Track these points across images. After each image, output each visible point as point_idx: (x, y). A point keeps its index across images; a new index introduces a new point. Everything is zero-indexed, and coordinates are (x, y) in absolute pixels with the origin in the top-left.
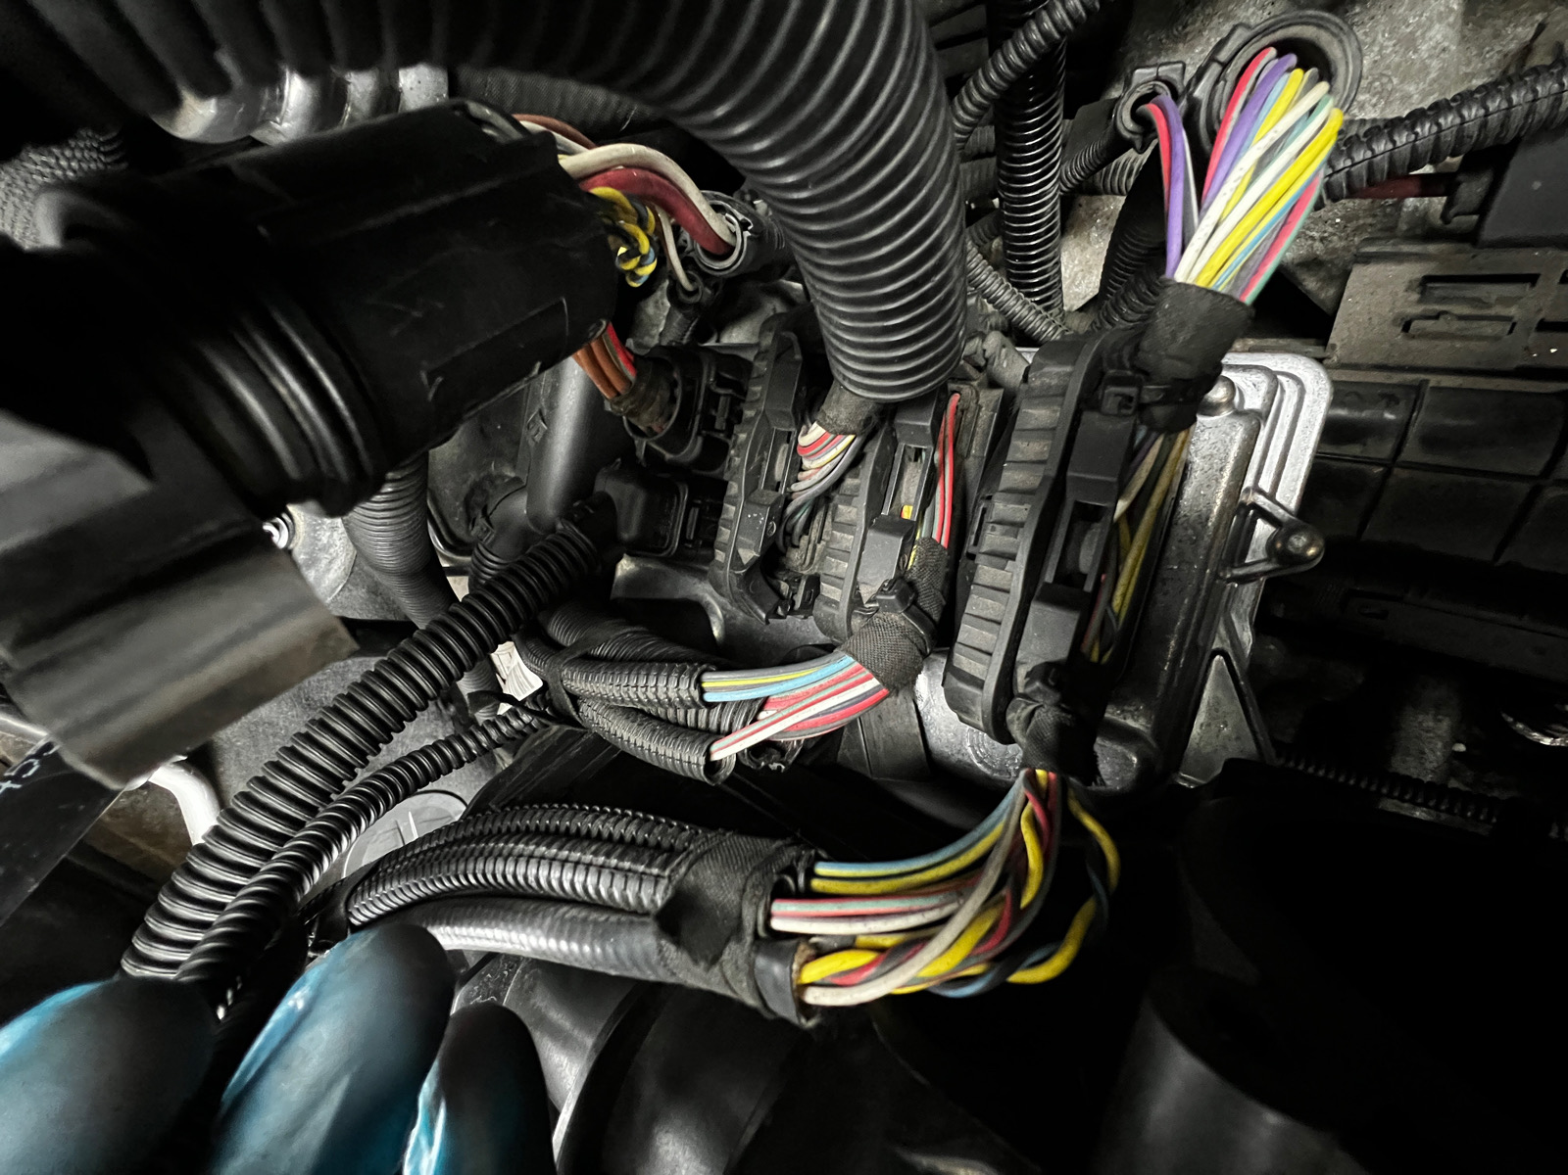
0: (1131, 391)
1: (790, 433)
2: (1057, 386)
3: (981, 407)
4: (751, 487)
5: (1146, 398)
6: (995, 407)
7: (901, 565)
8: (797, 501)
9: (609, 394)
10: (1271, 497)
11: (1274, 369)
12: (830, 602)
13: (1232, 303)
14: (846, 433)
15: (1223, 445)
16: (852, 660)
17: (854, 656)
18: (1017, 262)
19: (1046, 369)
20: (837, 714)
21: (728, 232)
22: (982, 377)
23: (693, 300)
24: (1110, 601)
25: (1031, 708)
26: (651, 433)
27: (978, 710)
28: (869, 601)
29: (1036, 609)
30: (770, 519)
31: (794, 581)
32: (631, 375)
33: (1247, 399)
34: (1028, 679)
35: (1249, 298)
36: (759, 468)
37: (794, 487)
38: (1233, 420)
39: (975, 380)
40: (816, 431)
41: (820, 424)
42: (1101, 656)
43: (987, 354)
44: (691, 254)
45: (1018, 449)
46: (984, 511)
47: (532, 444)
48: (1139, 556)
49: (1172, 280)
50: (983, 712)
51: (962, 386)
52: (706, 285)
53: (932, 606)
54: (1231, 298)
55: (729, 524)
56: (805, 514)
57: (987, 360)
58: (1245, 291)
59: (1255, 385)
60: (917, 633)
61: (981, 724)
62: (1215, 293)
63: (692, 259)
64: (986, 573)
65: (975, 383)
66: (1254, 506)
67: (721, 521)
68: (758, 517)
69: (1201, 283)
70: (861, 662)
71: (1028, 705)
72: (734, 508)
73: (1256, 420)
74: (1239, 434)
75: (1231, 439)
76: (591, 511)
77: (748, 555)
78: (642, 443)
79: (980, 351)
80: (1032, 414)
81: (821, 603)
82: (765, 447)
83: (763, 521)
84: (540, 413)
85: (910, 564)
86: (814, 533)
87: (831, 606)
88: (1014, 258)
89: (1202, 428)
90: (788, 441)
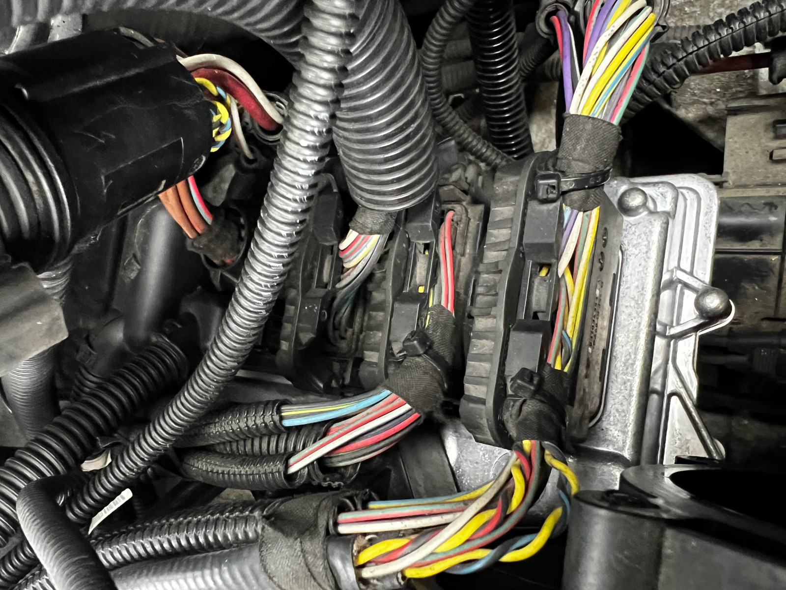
0: (553, 181)
1: (332, 247)
3: (470, 219)
4: (306, 288)
5: (565, 187)
6: (480, 218)
7: (420, 324)
8: (340, 296)
10: (691, 274)
11: (677, 185)
12: (371, 364)
13: (605, 124)
14: (372, 233)
15: (645, 235)
16: (389, 392)
17: (390, 389)
19: (504, 180)
20: (382, 444)
21: (278, 115)
22: (468, 198)
23: (253, 166)
24: (564, 328)
26: (224, 265)
27: (484, 422)
28: (400, 352)
29: (514, 336)
30: (322, 309)
32: (209, 219)
33: (658, 204)
34: (512, 382)
35: (616, 121)
36: (311, 276)
37: (338, 286)
38: (649, 217)
39: (464, 201)
40: (352, 235)
41: (353, 229)
42: (563, 366)
43: (469, 181)
44: (252, 131)
45: (492, 235)
46: (475, 281)
47: (127, 281)
48: (580, 296)
49: (569, 114)
50: (488, 420)
51: (455, 205)
52: (263, 154)
53: (446, 353)
54: (604, 121)
55: (290, 321)
56: (348, 309)
57: (469, 184)
58: (612, 117)
59: (662, 195)
60: (435, 370)
63: (252, 135)
64: (481, 324)
65: (464, 203)
66: (680, 281)
67: (284, 319)
68: (314, 307)
69: (585, 114)
70: (396, 393)
71: (515, 401)
72: (293, 307)
73: (669, 216)
74: (657, 226)
75: (651, 231)
76: (179, 326)
77: (306, 337)
78: (216, 273)
79: (463, 178)
80: (498, 211)
81: (366, 365)
82: (315, 259)
83: (317, 310)
84: (135, 256)
85: (427, 324)
86: (357, 326)
87: (373, 367)
89: (630, 225)
90: (332, 253)
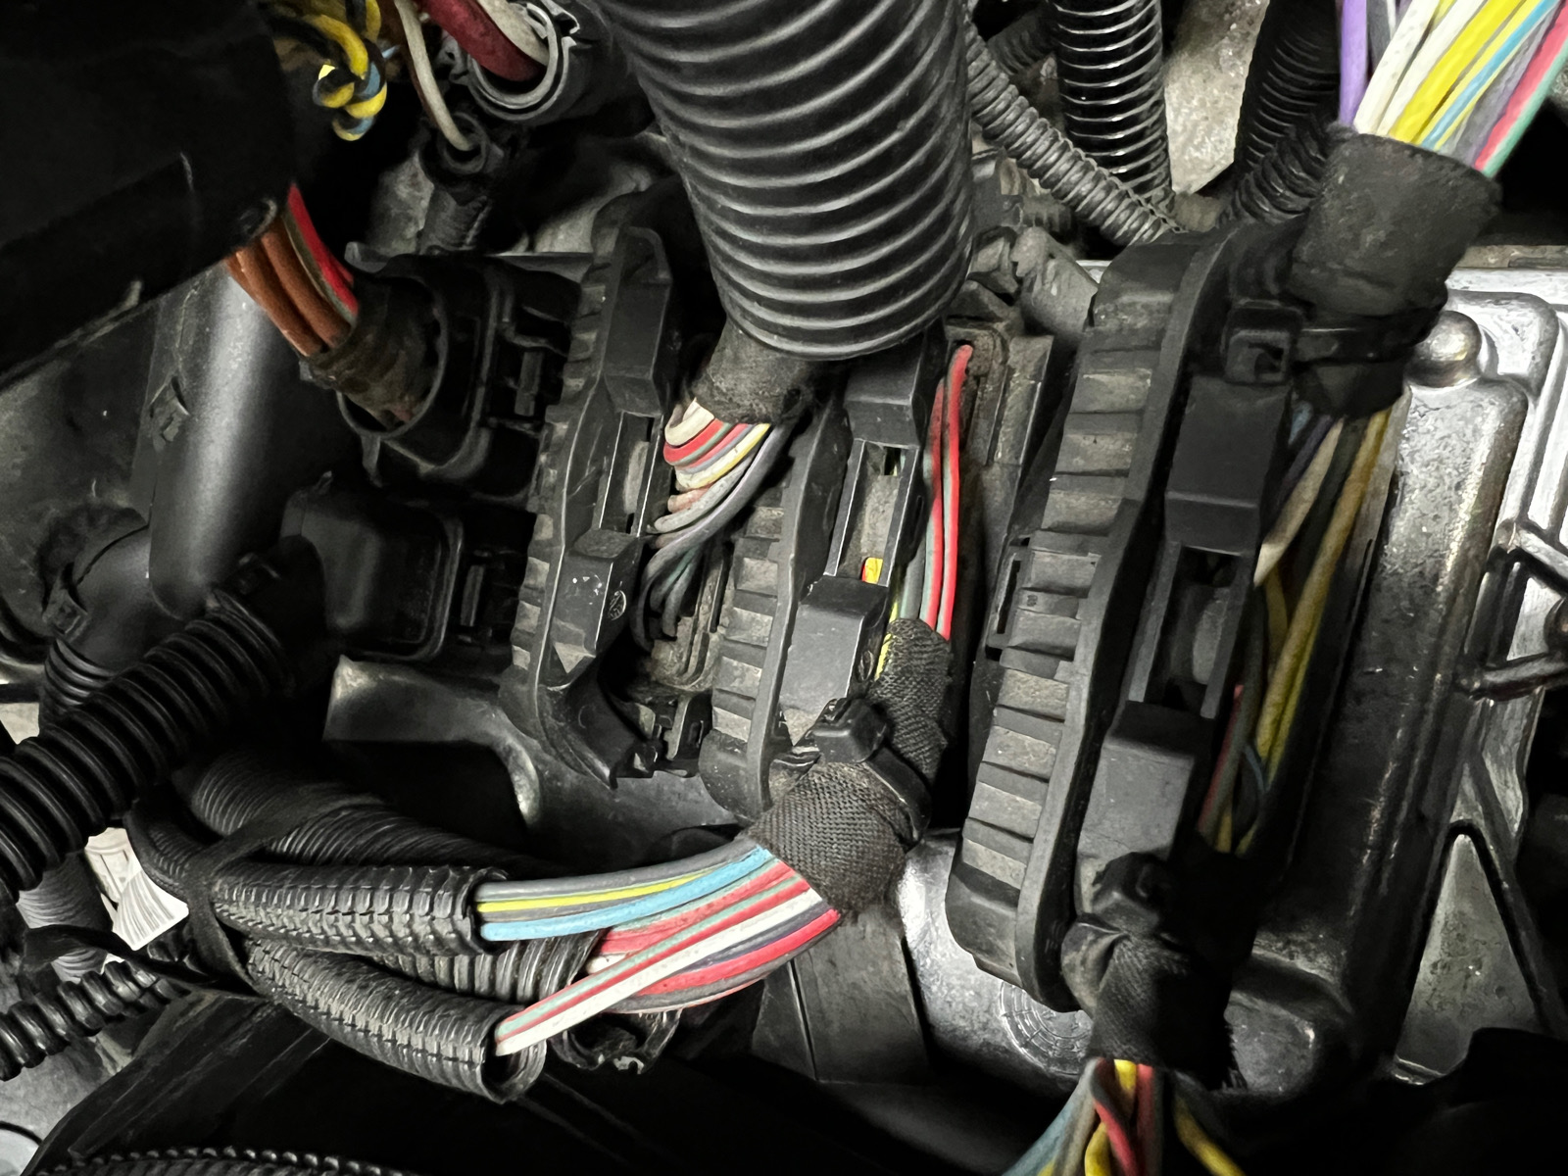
0: (1278, 337)
1: (651, 421)
2: (1145, 329)
3: (1012, 371)
4: (579, 525)
5: (1308, 352)
6: (1039, 369)
7: (861, 672)
8: (666, 551)
9: (305, 348)
10: (1551, 537)
11: (1550, 300)
12: (732, 745)
13: (1459, 172)
14: (752, 420)
15: (1460, 440)
16: (768, 854)
17: (771, 848)
18: (1083, 101)
19: (1125, 299)
20: (741, 961)
21: (533, 39)
22: (1012, 314)
23: (471, 167)
24: (1251, 736)
25: (1106, 941)
26: (390, 422)
27: (1010, 947)
28: (803, 742)
29: (1114, 753)
30: (613, 586)
31: (664, 708)
32: (348, 311)
33: (1502, 354)
34: (1098, 886)
35: (1490, 165)
36: (593, 492)
37: (661, 525)
38: (1477, 394)
39: (1000, 320)
40: (695, 418)
41: (703, 404)
42: (1236, 840)
43: (1019, 273)
44: (464, 80)
45: (1077, 451)
46: (1017, 566)
47: (158, 445)
48: (1303, 650)
49: (1351, 129)
50: (1018, 953)
51: (976, 332)
52: (494, 139)
53: (921, 750)
54: (1457, 165)
55: (538, 596)
56: (687, 570)
57: (1020, 281)
58: (1483, 152)
59: (1516, 330)
60: (893, 801)
61: (1015, 972)
62: (1427, 155)
63: (464, 89)
64: (1021, 685)
65: (1000, 326)
66: (1521, 554)
67: (523, 590)
68: (592, 583)
69: (1403, 136)
70: (785, 859)
71: (1100, 935)
72: (546, 566)
73: (1520, 392)
74: (1490, 419)
75: (1476, 431)
76: (274, 574)
77: (573, 656)
78: (372, 442)
79: (1006, 264)
80: (1100, 383)
81: (714, 747)
82: (604, 450)
83: (602, 590)
84: (175, 384)
85: (879, 669)
87: (732, 752)
88: (1077, 93)
89: (1422, 410)
90: (648, 438)
